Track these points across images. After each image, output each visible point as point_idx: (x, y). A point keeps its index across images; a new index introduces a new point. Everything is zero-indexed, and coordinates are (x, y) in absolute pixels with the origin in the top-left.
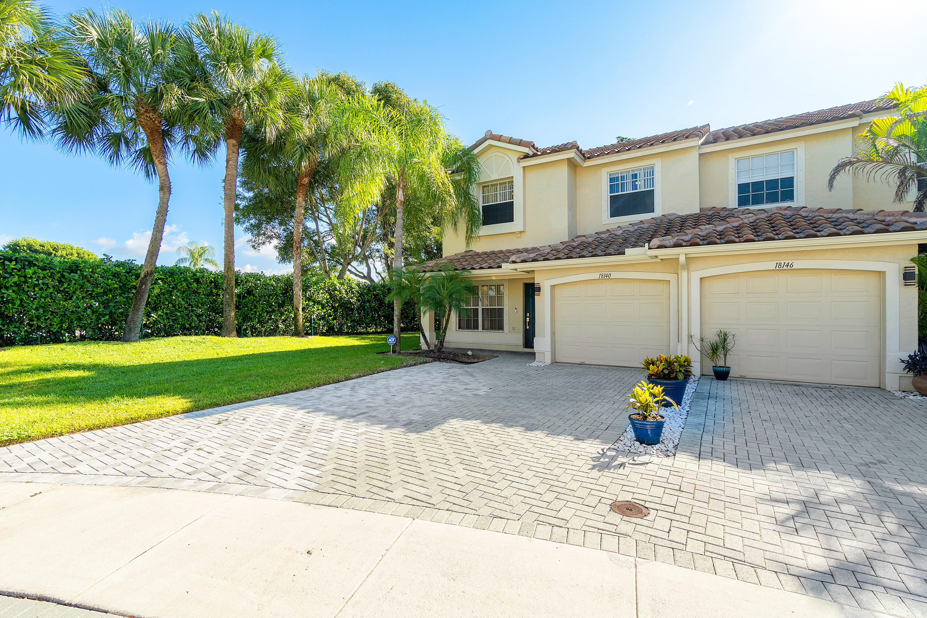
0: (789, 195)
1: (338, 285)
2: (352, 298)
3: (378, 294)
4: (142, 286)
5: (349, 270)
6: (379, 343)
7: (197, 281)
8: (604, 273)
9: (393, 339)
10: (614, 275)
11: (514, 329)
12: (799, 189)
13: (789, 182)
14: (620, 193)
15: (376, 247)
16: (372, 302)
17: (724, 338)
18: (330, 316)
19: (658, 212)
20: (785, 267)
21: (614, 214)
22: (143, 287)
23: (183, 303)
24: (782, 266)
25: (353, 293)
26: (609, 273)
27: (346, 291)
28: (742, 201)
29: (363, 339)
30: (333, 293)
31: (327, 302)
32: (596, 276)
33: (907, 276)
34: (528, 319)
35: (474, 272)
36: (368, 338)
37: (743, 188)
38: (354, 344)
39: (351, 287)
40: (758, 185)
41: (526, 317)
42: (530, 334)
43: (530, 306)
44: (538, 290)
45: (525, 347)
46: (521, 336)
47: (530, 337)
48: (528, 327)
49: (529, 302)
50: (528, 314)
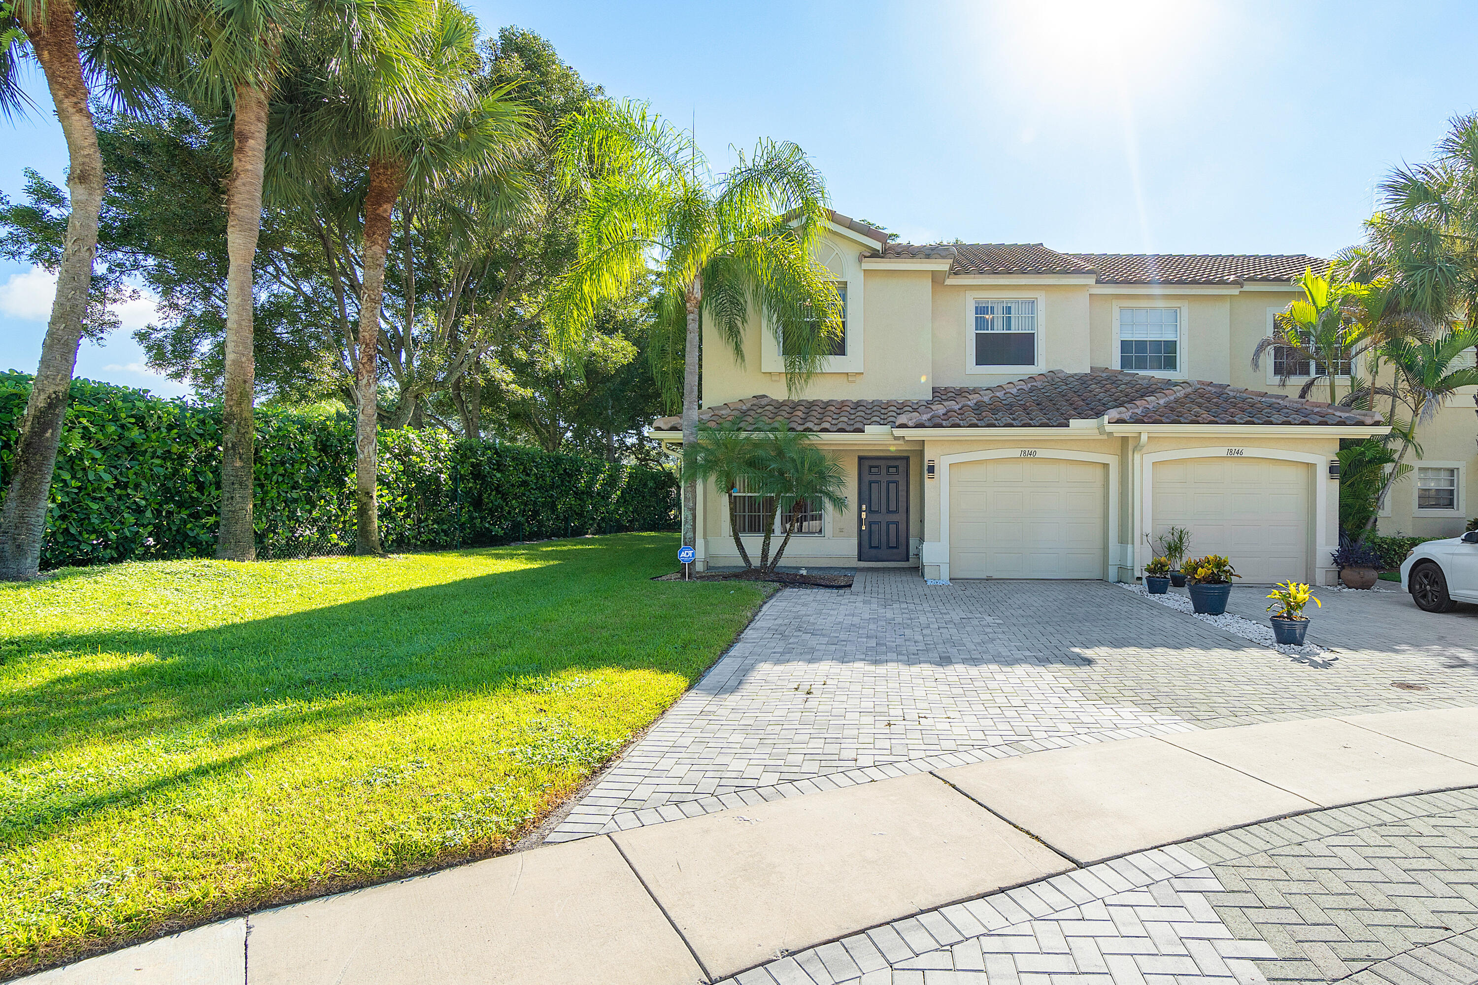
0: (1170, 363)
1: (419, 443)
4: (45, 431)
7: (140, 421)
8: (1026, 450)
9: (690, 553)
10: (1041, 453)
11: (841, 531)
12: (1183, 356)
13: (1171, 347)
14: (990, 332)
18: (400, 509)
19: (1041, 366)
20: (1236, 455)
21: (982, 358)
22: (48, 435)
23: (107, 477)
24: (1233, 453)
26: (1033, 450)
28: (1126, 362)
30: (407, 459)
31: (397, 479)
32: (1017, 453)
33: (1332, 470)
34: (864, 515)
35: (825, 436)
37: (1125, 345)
40: (1141, 345)
41: (860, 511)
42: (866, 538)
43: (866, 495)
44: (931, 469)
45: (860, 560)
46: (855, 541)
47: (866, 543)
48: (864, 528)
49: (865, 487)
50: (864, 507)
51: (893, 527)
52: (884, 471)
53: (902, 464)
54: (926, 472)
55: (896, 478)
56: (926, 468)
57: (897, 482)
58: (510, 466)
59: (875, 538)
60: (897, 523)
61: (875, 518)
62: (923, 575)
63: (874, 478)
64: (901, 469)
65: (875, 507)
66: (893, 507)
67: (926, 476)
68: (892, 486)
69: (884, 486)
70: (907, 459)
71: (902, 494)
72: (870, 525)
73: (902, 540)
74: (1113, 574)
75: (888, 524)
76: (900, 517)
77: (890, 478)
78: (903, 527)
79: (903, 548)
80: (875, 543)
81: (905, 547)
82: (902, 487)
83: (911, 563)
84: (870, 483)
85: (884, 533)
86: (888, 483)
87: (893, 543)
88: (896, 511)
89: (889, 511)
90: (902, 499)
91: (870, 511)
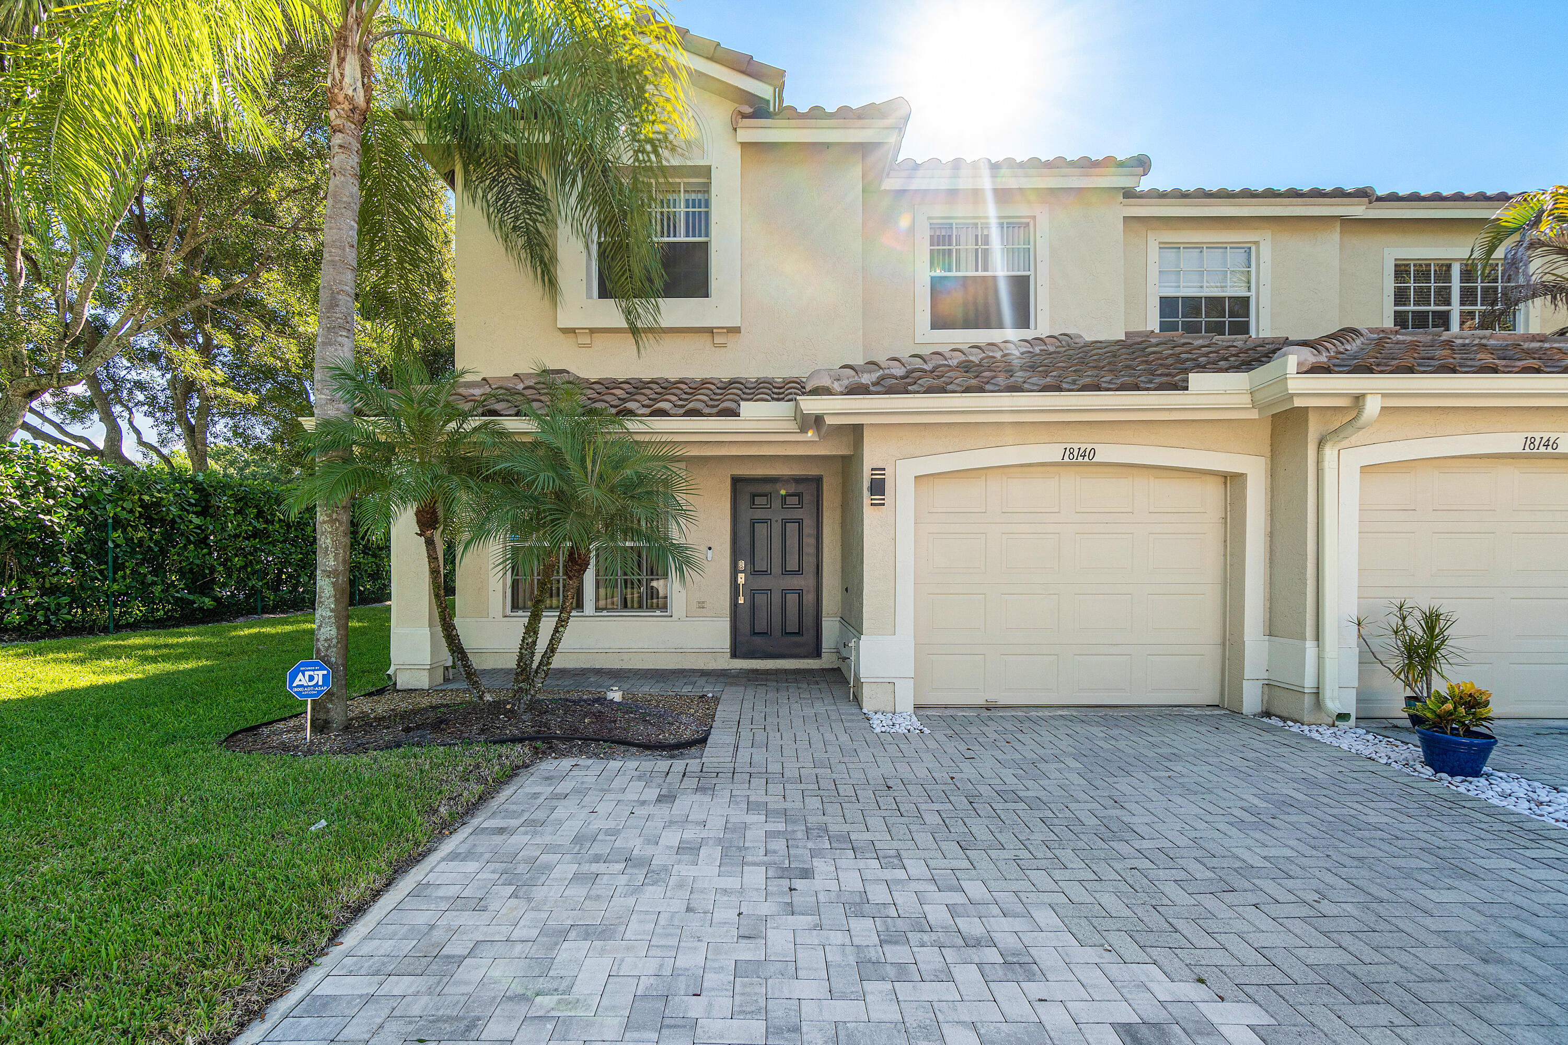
2: (48, 511)
3: (158, 504)
5: (26, 426)
6: (184, 666)
8: (1076, 447)
9: (319, 675)
10: (1105, 453)
11: (702, 605)
12: (1262, 320)
13: (1242, 305)
14: (954, 274)
15: (133, 375)
16: (136, 529)
17: (1431, 621)
19: (1041, 329)
20: (1542, 449)
24: (1537, 443)
25: (50, 493)
26: (1090, 447)
27: (19, 486)
29: (102, 653)
32: (1053, 453)
34: (741, 579)
36: (128, 652)
37: (1168, 305)
38: (66, 685)
39: (43, 472)
40: (1193, 305)
41: (735, 571)
42: (745, 616)
43: (745, 541)
44: (878, 487)
45: (734, 655)
46: (725, 625)
47: (745, 628)
48: (741, 601)
49: (744, 531)
50: (742, 564)
51: (792, 599)
52: (777, 503)
53: (808, 493)
54: (866, 493)
55: (798, 514)
56: (866, 484)
57: (800, 522)
58: (228, 508)
59: (762, 615)
60: (800, 593)
61: (763, 582)
62: (857, 701)
63: (759, 514)
64: (807, 498)
65: (761, 565)
66: (792, 564)
67: (867, 501)
68: (792, 528)
69: (777, 528)
70: (817, 481)
71: (809, 541)
72: (752, 594)
73: (809, 620)
74: (1251, 700)
75: (785, 592)
76: (805, 582)
77: (789, 515)
78: (809, 598)
79: (809, 636)
80: (761, 626)
81: (812, 633)
82: (809, 529)
83: (827, 661)
84: (753, 523)
85: (777, 608)
86: (785, 522)
87: (792, 626)
88: (799, 572)
89: (785, 572)
90: (809, 549)
91: (754, 572)
